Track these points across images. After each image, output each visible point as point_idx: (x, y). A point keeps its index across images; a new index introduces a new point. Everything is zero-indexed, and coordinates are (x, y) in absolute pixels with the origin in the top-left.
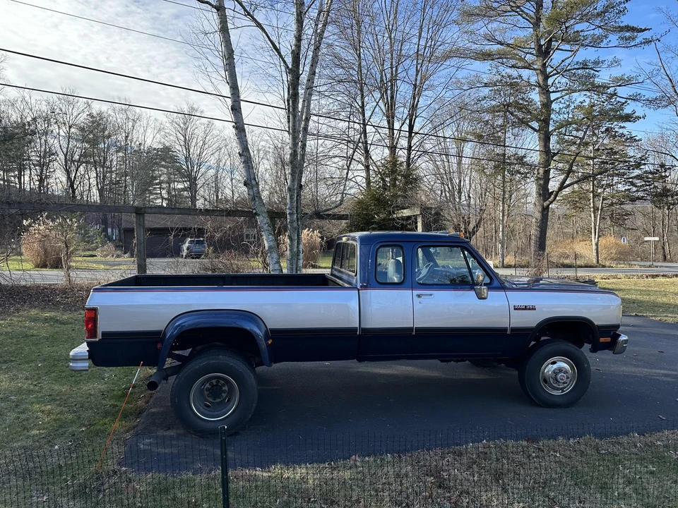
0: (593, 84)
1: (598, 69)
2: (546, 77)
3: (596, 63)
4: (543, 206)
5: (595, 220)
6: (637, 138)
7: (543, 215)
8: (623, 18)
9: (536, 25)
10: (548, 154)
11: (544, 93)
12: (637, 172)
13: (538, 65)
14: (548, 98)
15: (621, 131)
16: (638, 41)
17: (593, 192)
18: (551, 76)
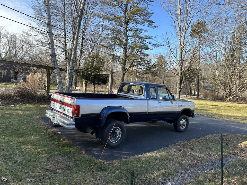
0: (138, 36)
1: (141, 32)
2: (127, 31)
3: (141, 30)
4: (123, 73)
5: (136, 79)
6: (148, 55)
7: (123, 76)
8: (150, 18)
9: (125, 12)
10: (126, 56)
11: (126, 36)
12: (147, 65)
13: (125, 26)
14: (127, 38)
15: (144, 52)
16: (153, 26)
17: (136, 70)
18: (128, 31)
